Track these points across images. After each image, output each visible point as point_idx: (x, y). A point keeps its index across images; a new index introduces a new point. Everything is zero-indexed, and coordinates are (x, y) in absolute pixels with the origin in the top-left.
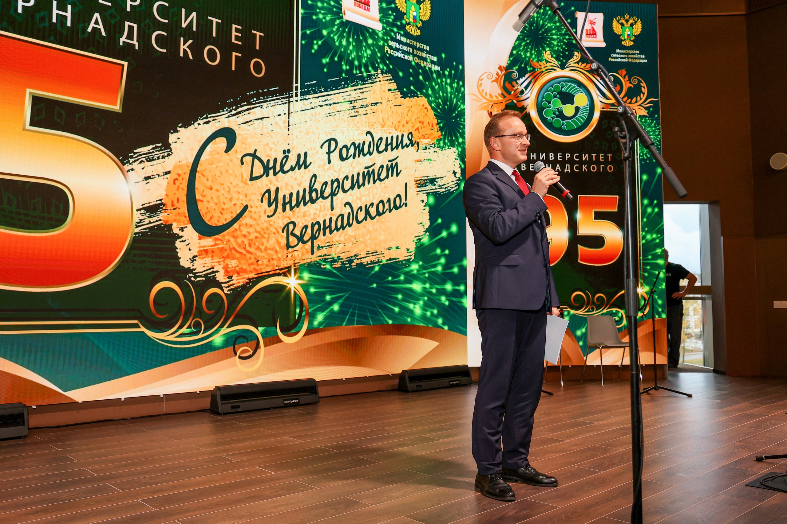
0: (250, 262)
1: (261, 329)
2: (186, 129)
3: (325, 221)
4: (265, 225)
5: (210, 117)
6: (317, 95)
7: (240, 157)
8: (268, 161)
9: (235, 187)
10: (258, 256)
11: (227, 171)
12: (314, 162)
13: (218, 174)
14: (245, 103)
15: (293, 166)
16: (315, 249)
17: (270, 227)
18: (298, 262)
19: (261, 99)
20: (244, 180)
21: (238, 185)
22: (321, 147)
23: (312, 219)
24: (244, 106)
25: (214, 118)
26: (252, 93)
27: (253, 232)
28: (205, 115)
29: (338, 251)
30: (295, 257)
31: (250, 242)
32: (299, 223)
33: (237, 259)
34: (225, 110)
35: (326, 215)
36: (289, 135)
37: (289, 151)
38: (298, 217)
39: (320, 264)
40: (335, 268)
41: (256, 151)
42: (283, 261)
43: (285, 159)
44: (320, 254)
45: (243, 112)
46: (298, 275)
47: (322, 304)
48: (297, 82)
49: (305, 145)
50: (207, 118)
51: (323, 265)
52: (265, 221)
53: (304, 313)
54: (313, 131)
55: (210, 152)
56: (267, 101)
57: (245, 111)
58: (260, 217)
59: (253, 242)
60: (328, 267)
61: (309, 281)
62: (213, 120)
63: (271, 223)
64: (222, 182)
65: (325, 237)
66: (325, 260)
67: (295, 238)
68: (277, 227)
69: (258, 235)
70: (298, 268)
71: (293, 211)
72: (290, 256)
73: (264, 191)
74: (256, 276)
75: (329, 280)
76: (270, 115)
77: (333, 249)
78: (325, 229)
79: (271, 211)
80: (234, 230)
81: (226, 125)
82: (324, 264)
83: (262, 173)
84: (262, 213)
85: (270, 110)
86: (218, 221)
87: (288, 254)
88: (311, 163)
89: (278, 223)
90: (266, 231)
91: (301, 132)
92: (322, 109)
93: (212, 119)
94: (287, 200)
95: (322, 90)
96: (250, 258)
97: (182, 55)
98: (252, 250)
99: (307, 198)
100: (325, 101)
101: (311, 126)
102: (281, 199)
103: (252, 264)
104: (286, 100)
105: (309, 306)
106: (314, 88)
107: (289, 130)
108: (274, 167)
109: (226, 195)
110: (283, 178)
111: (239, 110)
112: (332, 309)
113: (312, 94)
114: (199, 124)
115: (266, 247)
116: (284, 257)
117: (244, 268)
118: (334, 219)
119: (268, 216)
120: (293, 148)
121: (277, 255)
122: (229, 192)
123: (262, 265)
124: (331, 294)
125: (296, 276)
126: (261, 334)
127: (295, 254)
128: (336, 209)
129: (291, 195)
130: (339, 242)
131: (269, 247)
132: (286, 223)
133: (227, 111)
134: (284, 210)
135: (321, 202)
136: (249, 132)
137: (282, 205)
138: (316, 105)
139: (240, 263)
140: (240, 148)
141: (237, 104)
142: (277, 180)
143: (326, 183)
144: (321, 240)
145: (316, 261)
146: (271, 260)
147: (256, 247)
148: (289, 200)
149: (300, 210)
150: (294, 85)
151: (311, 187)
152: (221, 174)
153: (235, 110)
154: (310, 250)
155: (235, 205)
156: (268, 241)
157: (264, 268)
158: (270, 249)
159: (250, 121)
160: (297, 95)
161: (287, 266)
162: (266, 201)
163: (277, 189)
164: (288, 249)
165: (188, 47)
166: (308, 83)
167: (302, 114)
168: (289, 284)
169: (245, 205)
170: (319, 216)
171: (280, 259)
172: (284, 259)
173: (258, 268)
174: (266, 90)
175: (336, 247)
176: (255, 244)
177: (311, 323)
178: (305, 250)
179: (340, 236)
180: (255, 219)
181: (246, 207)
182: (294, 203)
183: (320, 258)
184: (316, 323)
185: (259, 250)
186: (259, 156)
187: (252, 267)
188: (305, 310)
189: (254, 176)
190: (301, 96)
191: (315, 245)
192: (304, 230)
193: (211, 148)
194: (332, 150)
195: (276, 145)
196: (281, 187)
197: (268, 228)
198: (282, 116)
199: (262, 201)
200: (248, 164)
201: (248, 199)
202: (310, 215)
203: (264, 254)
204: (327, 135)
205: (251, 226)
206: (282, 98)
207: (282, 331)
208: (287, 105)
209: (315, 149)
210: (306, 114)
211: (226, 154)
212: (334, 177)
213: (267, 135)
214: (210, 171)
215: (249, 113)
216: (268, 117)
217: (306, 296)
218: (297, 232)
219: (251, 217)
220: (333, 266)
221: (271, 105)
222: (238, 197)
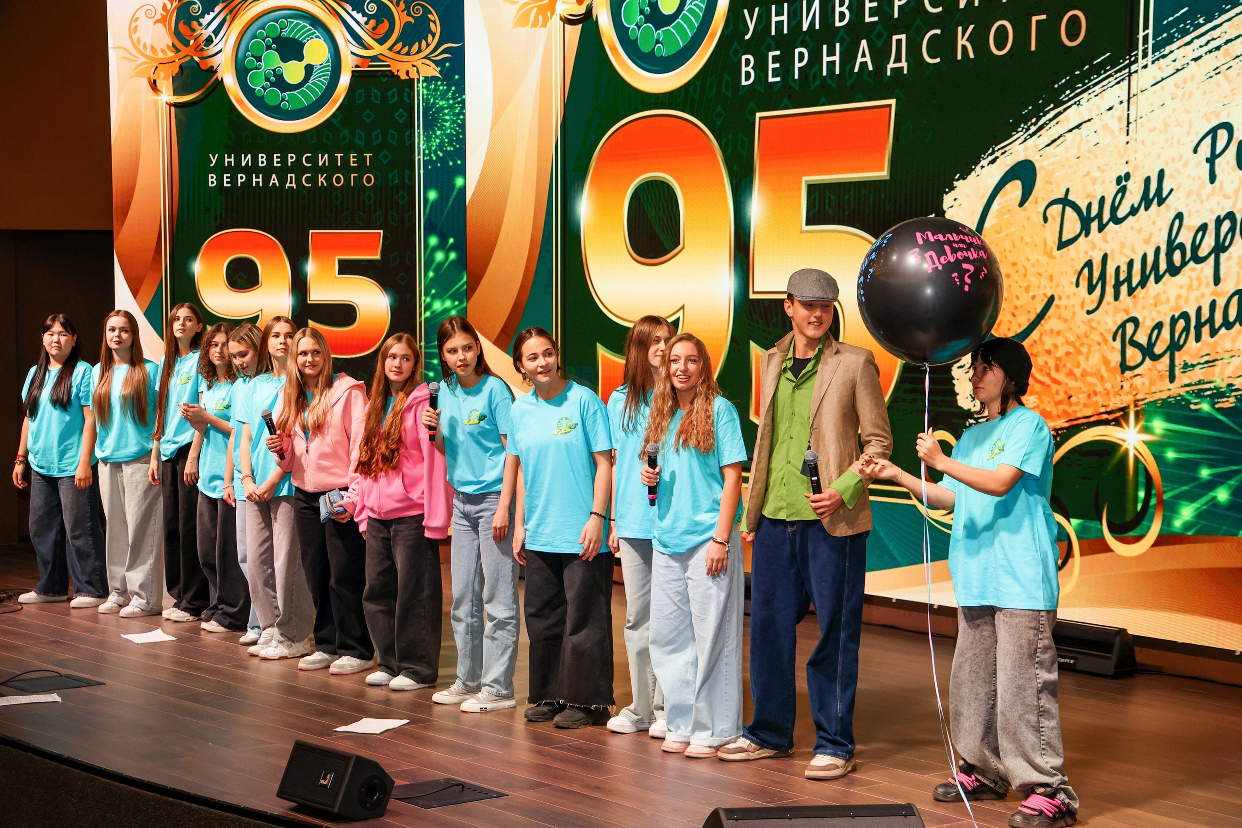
0: (1057, 398)
1: (1075, 522)
2: (965, 181)
3: (1199, 310)
4: (1084, 328)
5: (997, 151)
6: (1188, 38)
7: (1041, 209)
8: (1090, 205)
9: (1034, 265)
10: (1070, 389)
11: (1022, 238)
12: (1179, 186)
13: (1008, 246)
14: (1052, 106)
15: (1136, 206)
16: (1178, 371)
17: (1091, 332)
18: (1143, 397)
19: (1079, 88)
20: (1048, 250)
21: (1038, 260)
22: (1195, 151)
23: (1172, 308)
24: (1048, 112)
25: (1003, 151)
26: (1064, 81)
27: (1062, 345)
28: (991, 149)
29: (1229, 371)
30: (1136, 389)
31: (1058, 362)
32: (1145, 318)
33: (1037, 393)
34: (1020, 129)
35: (1203, 295)
36: (1127, 143)
37: (1127, 176)
38: (1144, 308)
39: (1189, 402)
40: (1221, 410)
41: (1068, 190)
42: (1115, 396)
43: (1120, 195)
44: (1187, 381)
45: (1047, 124)
46: (1142, 423)
47: (1191, 485)
48: (1146, 27)
49: (1159, 156)
50: (993, 152)
51: (1195, 404)
52: (1083, 322)
53: (1153, 501)
54: (1177, 121)
55: (998, 211)
56: (1089, 88)
57: (1051, 120)
58: (1074, 314)
59: (1063, 361)
60: (1205, 407)
61: (1164, 436)
62: (1003, 154)
63: (1094, 324)
64: (1015, 261)
65: (1199, 344)
66: (1199, 394)
67: (1137, 351)
68: (1103, 332)
69: (1071, 350)
70: (1142, 409)
71: (1134, 297)
72: (1126, 386)
73: (1082, 265)
74: (1066, 425)
75: (1209, 437)
76: (1094, 115)
77: (1217, 369)
78: (1199, 326)
79: (1092, 302)
80: (1032, 342)
81: (1021, 158)
82: (1196, 401)
83: (1078, 230)
84: (1078, 308)
85: (1094, 104)
86: (1009, 329)
87: (1123, 383)
88: (1172, 190)
89: (1106, 323)
90: (1085, 340)
91: (1152, 130)
92: (1198, 65)
93: (1001, 151)
94: (1123, 276)
95: (1201, 21)
96: (1057, 392)
97: (959, 57)
98: (1061, 377)
99: (1163, 266)
100: (1206, 44)
101: (1174, 110)
102: (1111, 276)
103: (1060, 403)
104: (1123, 72)
105: (1163, 487)
106: (1182, 25)
107: (1128, 134)
108: (1100, 216)
109: (1020, 283)
110: (1117, 232)
111: (1040, 123)
112: (1214, 498)
113: (1178, 39)
114: (983, 167)
115: (1084, 370)
116: (1116, 389)
117: (1048, 409)
118: (1221, 303)
119: (1089, 312)
120: (1136, 168)
121: (1103, 386)
122: (1025, 275)
123: (1078, 404)
124: (1211, 466)
125: (1139, 427)
126: (1076, 532)
127: (1138, 381)
128: (1225, 280)
129: (1131, 264)
130: (1232, 354)
131: (1089, 370)
132: (1120, 322)
133: (1022, 131)
134: (1117, 297)
135: (1193, 269)
136: (1057, 158)
137: (1114, 287)
138: (1185, 61)
139: (1041, 401)
140: (1043, 192)
141: (1039, 111)
142: (1105, 241)
143: (1204, 228)
144: (1192, 350)
145: (1180, 395)
146: (1092, 395)
147: (1068, 371)
148: (1126, 275)
149: (1147, 293)
150: (1141, 34)
151: (1170, 242)
152: (1014, 246)
153: (1035, 124)
154: (1167, 373)
155: (1033, 297)
156: (1087, 359)
157: (1081, 410)
158: (1091, 374)
159: (1059, 138)
160: (1145, 55)
161: (1122, 406)
162: (1084, 284)
163: (1105, 258)
164: (1123, 373)
165: (967, 40)
166: (1171, 19)
167: (1154, 92)
168: (1124, 441)
169: (1049, 295)
170: (1186, 301)
171: (1108, 393)
172: (1115, 392)
173: (1070, 410)
174: (1087, 67)
175: (1223, 363)
176: (1065, 366)
177: (1167, 521)
178: (1156, 373)
179: (1234, 340)
180: (1066, 321)
181: (1051, 299)
182: (1136, 280)
183: (1188, 389)
184: (1177, 524)
185: (1072, 377)
186: (1073, 200)
187: (1061, 407)
188: (1155, 495)
189: (1064, 239)
190: (1153, 53)
191: (1178, 362)
192: (1156, 332)
193: (1000, 204)
194: (1218, 151)
195: (1103, 172)
196: (1112, 251)
197: (1088, 334)
198: (1117, 109)
199: (1077, 285)
200: (1054, 218)
201: (1053, 284)
202: (1168, 300)
203: (1080, 384)
204: (1209, 120)
205: (1059, 333)
206: (1116, 72)
207: (1111, 531)
208: (1126, 82)
209: (1181, 157)
210: (1163, 89)
211: (1020, 209)
212: (1223, 209)
213: (1088, 155)
214: (997, 245)
215: (1057, 123)
216: (1089, 120)
217: (1158, 466)
218: (1142, 338)
219: (1060, 317)
220: (1217, 406)
221: (1096, 93)
222: (1038, 284)
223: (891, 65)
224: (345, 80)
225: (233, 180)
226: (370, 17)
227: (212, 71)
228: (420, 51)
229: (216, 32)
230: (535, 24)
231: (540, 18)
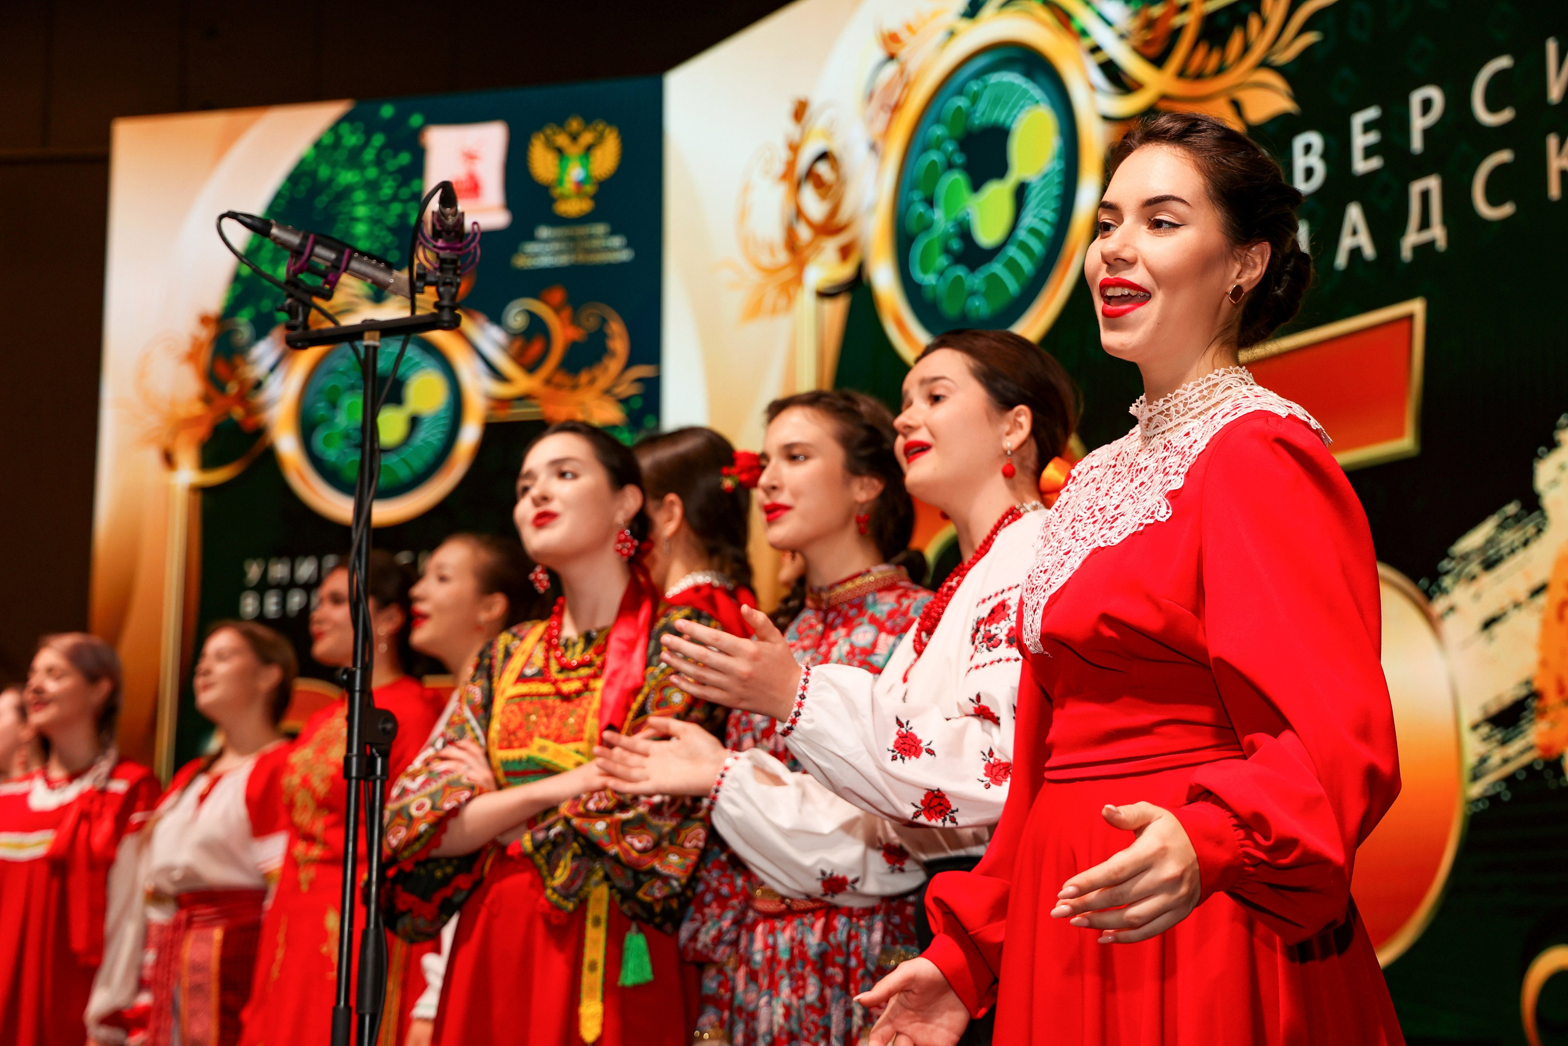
97: (1555, 195)
223: (1412, 239)
224: (470, 435)
225: (283, 603)
226: (513, 335)
227: (260, 432)
228: (592, 381)
229: (272, 369)
230: (774, 311)
231: (782, 302)
